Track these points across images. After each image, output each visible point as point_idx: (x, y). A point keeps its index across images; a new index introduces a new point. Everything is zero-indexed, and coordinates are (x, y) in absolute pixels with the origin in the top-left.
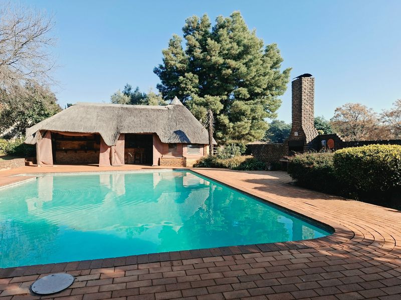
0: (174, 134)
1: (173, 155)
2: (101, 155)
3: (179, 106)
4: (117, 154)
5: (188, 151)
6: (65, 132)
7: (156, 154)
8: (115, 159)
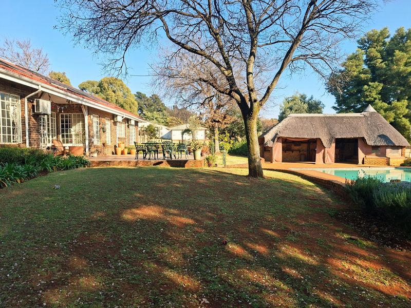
0: (379, 138)
1: (377, 155)
2: (317, 154)
3: (374, 112)
4: (329, 154)
5: (391, 152)
6: (296, 138)
7: (361, 155)
8: (327, 158)
